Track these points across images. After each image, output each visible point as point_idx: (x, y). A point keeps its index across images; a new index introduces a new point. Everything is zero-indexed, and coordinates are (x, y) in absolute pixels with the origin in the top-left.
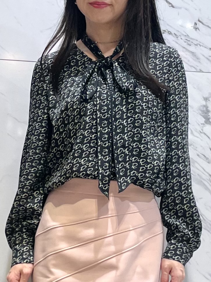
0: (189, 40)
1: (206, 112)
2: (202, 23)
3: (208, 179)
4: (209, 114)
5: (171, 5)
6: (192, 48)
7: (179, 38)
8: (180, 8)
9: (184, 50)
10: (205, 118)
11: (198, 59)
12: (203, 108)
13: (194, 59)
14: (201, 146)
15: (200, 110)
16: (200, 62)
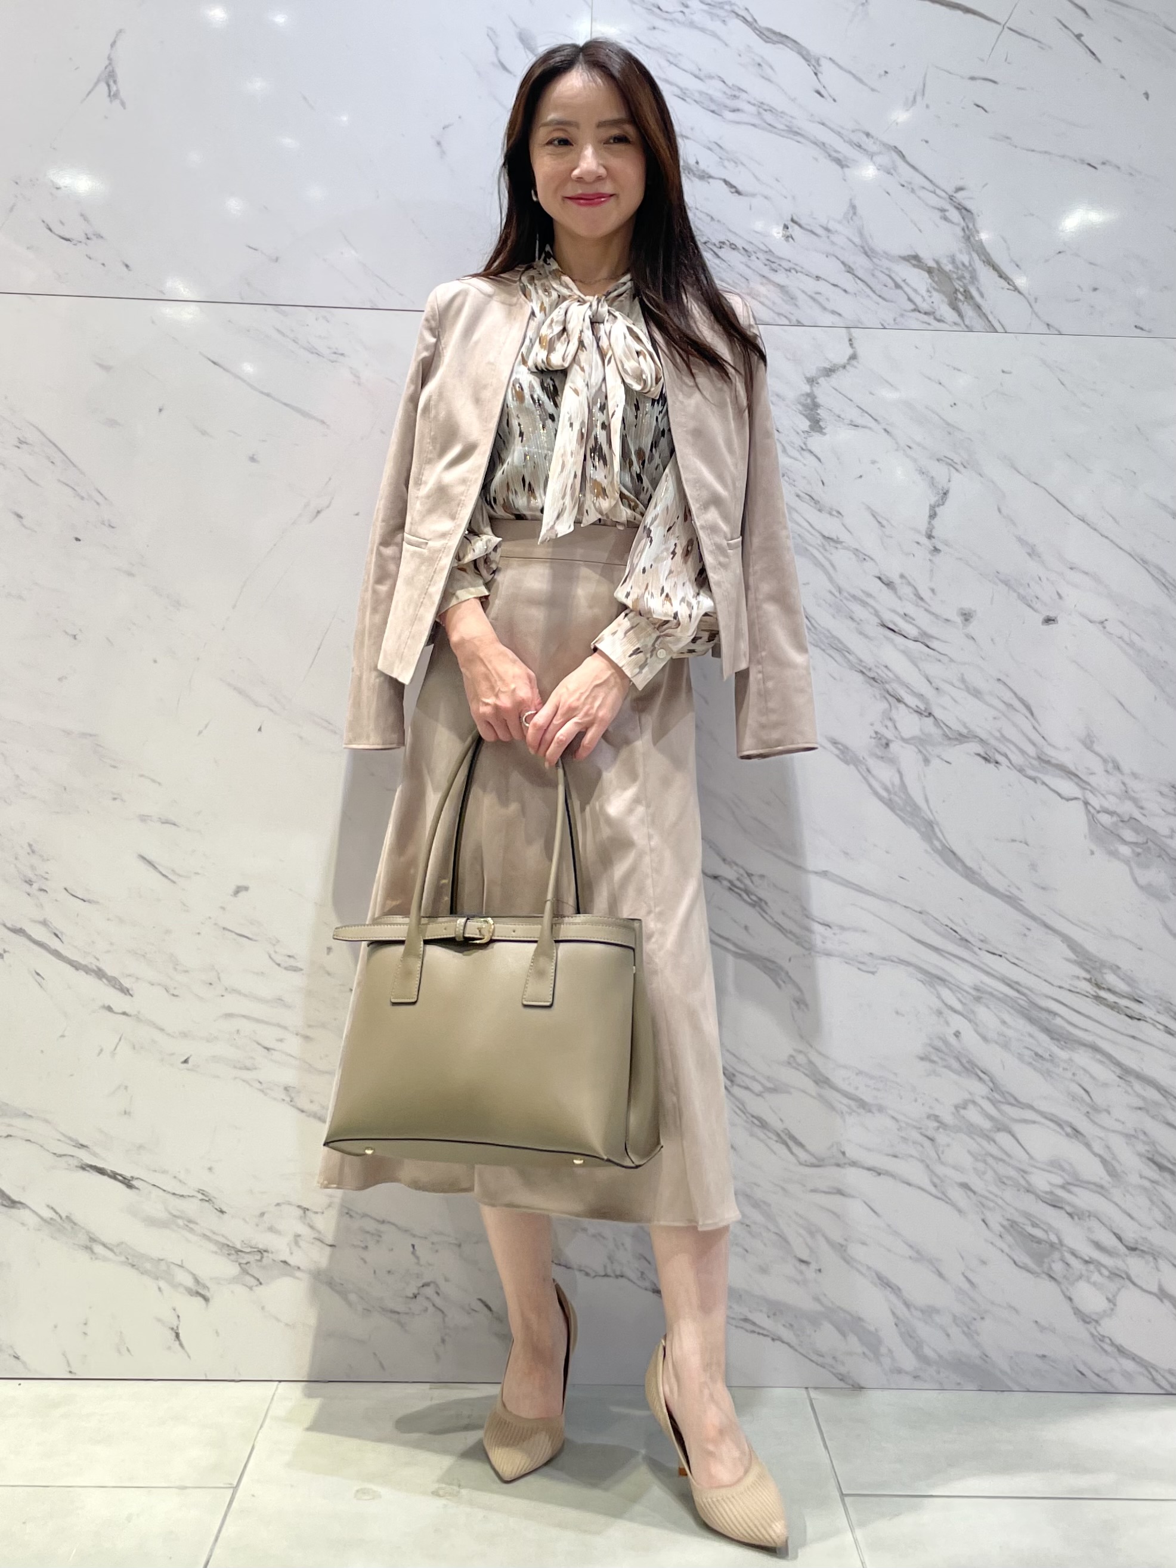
0: (772, 259)
1: (811, 407)
2: (800, 226)
3: (820, 543)
4: (818, 412)
5: (733, 190)
6: (780, 278)
7: (753, 257)
8: (753, 195)
9: (764, 281)
10: (810, 420)
11: (792, 299)
12: (806, 400)
13: (785, 298)
14: (804, 478)
15: (800, 403)
16: (796, 305)
